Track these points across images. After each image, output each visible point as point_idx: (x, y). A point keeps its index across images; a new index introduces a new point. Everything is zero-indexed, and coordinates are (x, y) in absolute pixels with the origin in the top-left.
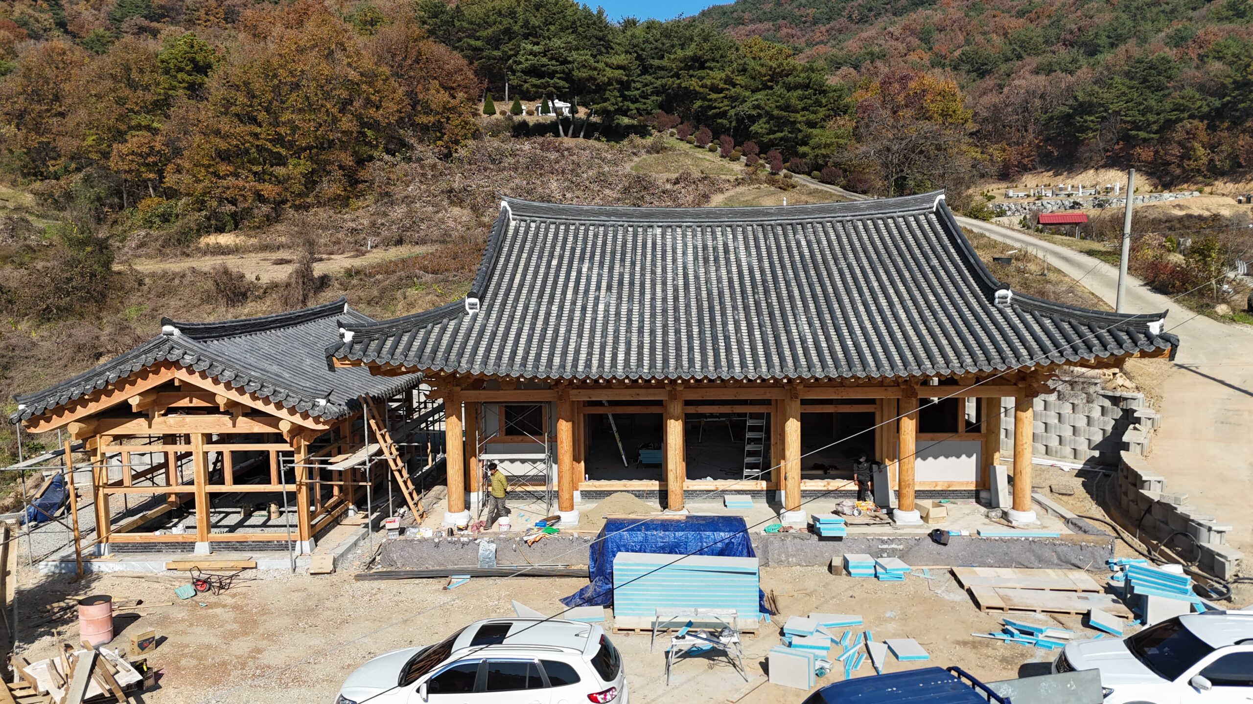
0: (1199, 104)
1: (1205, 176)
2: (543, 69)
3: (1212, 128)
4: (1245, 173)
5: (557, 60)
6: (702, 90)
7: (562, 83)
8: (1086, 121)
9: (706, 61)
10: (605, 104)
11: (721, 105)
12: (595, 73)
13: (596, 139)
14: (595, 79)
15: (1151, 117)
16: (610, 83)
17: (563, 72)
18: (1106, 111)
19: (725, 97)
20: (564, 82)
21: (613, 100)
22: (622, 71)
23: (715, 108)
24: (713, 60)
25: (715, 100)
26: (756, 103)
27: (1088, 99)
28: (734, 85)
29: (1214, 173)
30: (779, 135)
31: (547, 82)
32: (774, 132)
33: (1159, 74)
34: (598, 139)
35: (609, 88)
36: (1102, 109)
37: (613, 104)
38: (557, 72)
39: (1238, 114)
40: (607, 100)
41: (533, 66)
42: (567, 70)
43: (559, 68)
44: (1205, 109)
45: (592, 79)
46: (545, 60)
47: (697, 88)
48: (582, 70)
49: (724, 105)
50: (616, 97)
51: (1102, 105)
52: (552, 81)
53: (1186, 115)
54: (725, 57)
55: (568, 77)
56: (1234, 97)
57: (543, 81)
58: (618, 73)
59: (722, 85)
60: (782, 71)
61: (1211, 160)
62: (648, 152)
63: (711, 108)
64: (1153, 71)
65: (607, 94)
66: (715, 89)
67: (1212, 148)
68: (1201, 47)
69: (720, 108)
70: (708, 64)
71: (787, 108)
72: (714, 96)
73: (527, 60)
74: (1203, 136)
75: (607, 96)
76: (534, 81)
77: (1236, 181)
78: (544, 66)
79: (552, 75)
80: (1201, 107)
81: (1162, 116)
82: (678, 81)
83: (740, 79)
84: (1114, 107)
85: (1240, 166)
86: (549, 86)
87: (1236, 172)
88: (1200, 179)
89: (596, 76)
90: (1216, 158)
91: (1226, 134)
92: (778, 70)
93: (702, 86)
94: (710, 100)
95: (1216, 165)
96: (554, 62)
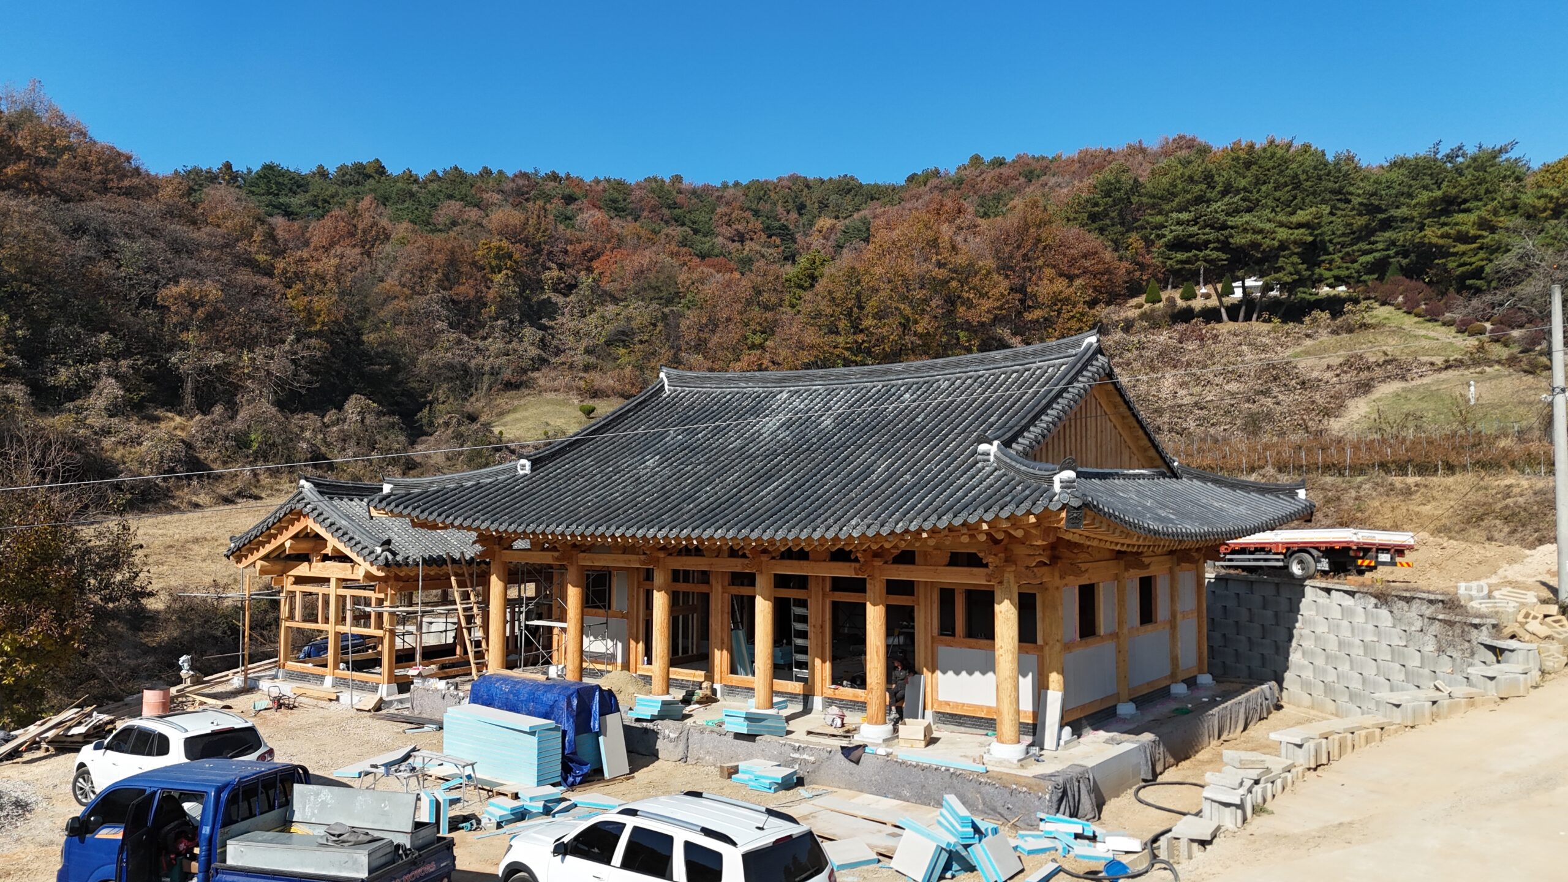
2: (1191, 240)
5: (1212, 227)
6: (1441, 242)
7: (1214, 255)
11: (1473, 260)
12: (1259, 237)
14: (1260, 245)
16: (1283, 246)
17: (1218, 241)
19: (1481, 248)
20: (1220, 254)
21: (1290, 268)
22: (1302, 230)
23: (1464, 264)
25: (1464, 253)
28: (1493, 229)
31: (1196, 255)
35: (1282, 253)
37: (1291, 274)
38: (1210, 242)
40: (1281, 269)
41: (1176, 238)
42: (1224, 238)
43: (1211, 237)
45: (1255, 245)
46: (1195, 229)
47: (1434, 240)
48: (1243, 235)
49: (1477, 261)
50: (1296, 264)
52: (1202, 254)
55: (1224, 246)
57: (1190, 254)
59: (1473, 232)
63: (1457, 265)
65: (1281, 262)
66: (1463, 238)
69: (1471, 264)
70: (1463, 205)
72: (1461, 248)
73: (1172, 231)
75: (1280, 264)
76: (1180, 256)
78: (1191, 236)
89: (1262, 241)
93: (1442, 236)
96: (1206, 230)
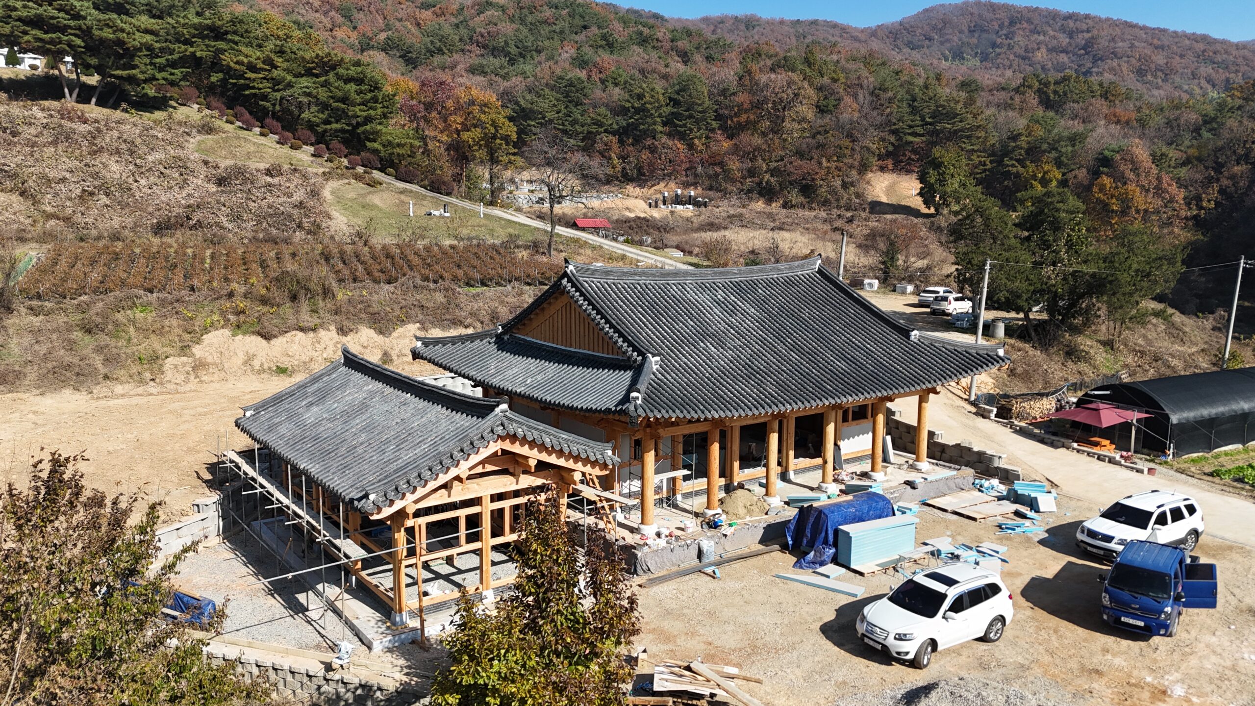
0: (610, 122)
1: (620, 181)
2: (52, 21)
3: (621, 142)
4: (646, 181)
5: (67, 13)
6: (238, 67)
7: (76, 41)
8: (529, 125)
9: (227, 33)
10: (134, 71)
11: (261, 86)
13: (123, 110)
14: (124, 43)
15: (579, 128)
16: (140, 48)
17: (78, 28)
18: (543, 118)
19: (265, 79)
20: (80, 41)
21: (142, 68)
22: (153, 37)
23: (254, 88)
24: (235, 33)
25: (254, 80)
26: (308, 91)
27: (529, 106)
28: (275, 67)
29: (626, 178)
30: (335, 126)
31: (59, 38)
32: (330, 123)
33: (577, 91)
34: (125, 111)
35: (138, 53)
36: (540, 116)
37: (142, 73)
38: (70, 27)
39: (638, 133)
40: (136, 67)
42: (84, 27)
43: (72, 23)
44: (615, 126)
45: (118, 42)
47: (232, 64)
48: (106, 29)
49: (264, 87)
50: (146, 64)
51: (540, 113)
52: (65, 38)
53: (602, 130)
54: (250, 32)
55: (85, 35)
56: (637, 120)
57: (53, 35)
58: (148, 38)
59: (260, 65)
60: (329, 61)
61: (624, 169)
62: (199, 132)
63: (249, 87)
64: (573, 89)
65: (137, 61)
66: (252, 68)
67: (623, 158)
68: (601, 72)
69: (259, 89)
70: (229, 37)
71: (344, 100)
72: (250, 75)
74: (615, 147)
77: (641, 186)
79: (63, 29)
80: (612, 124)
81: (585, 128)
82: (192, 50)
83: (279, 61)
84: (549, 116)
85: (644, 175)
86: (60, 43)
87: (641, 179)
88: (617, 183)
89: (126, 40)
90: (628, 167)
91: (631, 148)
92: (326, 59)
93: (237, 63)
94: (249, 79)
95: (627, 173)
96: (62, 14)
